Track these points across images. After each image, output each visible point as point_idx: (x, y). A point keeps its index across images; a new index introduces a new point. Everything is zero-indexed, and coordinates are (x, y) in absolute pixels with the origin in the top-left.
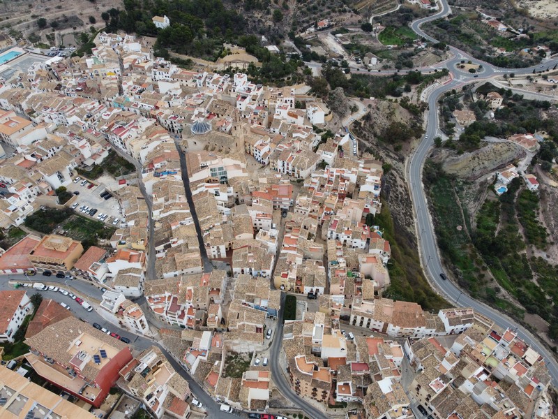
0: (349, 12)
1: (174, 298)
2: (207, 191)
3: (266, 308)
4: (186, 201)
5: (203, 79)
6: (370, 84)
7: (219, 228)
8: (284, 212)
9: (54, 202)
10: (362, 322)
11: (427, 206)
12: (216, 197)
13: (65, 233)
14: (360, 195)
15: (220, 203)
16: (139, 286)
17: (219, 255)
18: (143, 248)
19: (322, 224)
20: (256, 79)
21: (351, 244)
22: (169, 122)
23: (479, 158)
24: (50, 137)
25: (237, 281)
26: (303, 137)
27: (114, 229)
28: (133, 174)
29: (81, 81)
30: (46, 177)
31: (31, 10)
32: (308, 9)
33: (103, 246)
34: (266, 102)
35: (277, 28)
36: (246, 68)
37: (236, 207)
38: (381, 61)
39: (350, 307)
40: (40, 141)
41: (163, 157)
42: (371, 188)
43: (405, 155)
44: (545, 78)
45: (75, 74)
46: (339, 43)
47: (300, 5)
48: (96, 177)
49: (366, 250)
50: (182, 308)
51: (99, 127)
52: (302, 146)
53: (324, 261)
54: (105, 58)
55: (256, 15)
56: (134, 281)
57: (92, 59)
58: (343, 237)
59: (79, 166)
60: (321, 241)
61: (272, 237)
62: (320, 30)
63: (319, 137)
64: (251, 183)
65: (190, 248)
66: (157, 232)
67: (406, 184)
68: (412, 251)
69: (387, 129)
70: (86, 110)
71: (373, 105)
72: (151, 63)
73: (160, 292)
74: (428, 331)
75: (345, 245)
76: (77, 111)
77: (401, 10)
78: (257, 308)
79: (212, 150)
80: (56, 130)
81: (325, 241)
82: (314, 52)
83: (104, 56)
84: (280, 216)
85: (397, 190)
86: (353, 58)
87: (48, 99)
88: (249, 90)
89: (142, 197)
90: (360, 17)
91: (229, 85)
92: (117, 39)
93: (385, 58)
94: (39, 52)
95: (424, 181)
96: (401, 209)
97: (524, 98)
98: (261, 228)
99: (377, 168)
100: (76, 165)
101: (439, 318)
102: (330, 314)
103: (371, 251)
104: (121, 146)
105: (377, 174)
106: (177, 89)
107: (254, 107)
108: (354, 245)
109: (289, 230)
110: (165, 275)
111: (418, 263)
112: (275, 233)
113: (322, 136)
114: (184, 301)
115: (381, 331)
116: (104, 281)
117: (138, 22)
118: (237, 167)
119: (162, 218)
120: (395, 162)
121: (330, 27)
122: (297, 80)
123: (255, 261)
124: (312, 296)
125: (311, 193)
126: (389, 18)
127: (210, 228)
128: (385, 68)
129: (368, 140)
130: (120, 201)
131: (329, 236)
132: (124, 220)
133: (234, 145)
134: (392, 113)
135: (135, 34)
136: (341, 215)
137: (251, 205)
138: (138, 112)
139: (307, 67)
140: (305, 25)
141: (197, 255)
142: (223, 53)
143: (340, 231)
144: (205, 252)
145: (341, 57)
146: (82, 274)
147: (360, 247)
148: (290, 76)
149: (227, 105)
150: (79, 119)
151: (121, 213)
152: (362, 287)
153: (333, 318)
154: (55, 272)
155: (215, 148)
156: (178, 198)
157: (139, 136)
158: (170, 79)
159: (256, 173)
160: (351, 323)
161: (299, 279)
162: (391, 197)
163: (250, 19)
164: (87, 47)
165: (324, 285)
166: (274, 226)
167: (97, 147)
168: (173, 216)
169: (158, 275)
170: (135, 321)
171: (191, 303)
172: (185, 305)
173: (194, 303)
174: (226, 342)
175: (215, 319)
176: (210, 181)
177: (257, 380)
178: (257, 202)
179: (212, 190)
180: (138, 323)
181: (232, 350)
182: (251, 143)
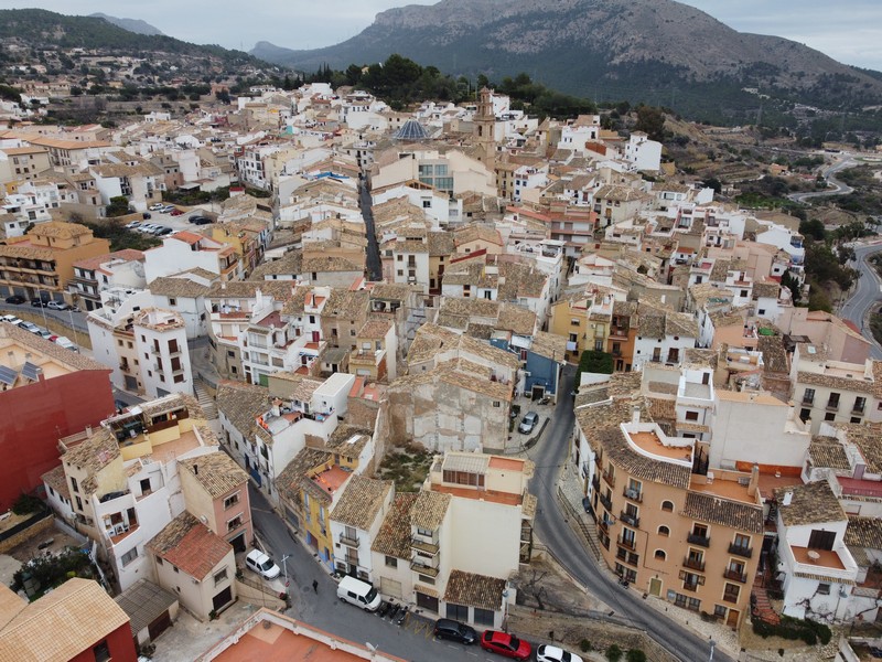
2: (405, 197)
4: (356, 205)
9: (99, 216)
29: (221, 116)
30: (98, 178)
34: (544, 136)
42: (784, 243)
48: (192, 204)
61: (548, 255)
73: (245, 293)
76: (198, 132)
77: (767, 180)
78: (500, 344)
88: (512, 118)
89: (268, 206)
100: (165, 189)
114: (300, 310)
119: (296, 223)
126: (748, 186)
141: (358, 261)
143: (721, 277)
161: (620, 322)
165: (695, 333)
170: (156, 342)
171: (317, 320)
172: (300, 323)
173: (325, 318)
174: (393, 399)
175: (373, 358)
176: (415, 186)
177: (482, 484)
178: (515, 218)
179: (416, 196)
180: (164, 348)
181: (409, 438)
182: (510, 169)
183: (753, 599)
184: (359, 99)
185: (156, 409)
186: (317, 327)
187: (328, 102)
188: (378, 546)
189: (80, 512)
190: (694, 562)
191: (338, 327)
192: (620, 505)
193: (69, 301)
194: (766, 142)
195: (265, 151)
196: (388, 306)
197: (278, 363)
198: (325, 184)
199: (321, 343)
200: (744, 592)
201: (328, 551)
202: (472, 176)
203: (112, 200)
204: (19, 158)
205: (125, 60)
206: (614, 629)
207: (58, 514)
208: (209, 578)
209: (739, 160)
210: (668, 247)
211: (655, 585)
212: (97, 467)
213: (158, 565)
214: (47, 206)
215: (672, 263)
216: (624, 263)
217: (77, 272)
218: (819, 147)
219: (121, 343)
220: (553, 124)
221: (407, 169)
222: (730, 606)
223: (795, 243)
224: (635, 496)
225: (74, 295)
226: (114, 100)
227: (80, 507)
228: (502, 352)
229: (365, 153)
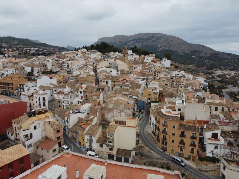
2: (105, 70)
30: (25, 67)
100: (42, 71)
114: (78, 90)
161: (161, 94)
170: (39, 98)
171: (82, 92)
172: (78, 93)
173: (84, 92)
174: (102, 109)
175: (97, 100)
176: (108, 67)
177: (125, 124)
178: (134, 74)
179: (108, 70)
180: (41, 99)
181: (106, 119)
182: (132, 65)
183: (198, 152)
184: (94, 52)
185: (39, 110)
186: (82, 94)
187: (86, 52)
188: (98, 142)
189: (16, 138)
190: (182, 142)
191: (88, 94)
192: (162, 128)
193: (16, 94)
194: (198, 69)
195: (69, 62)
196: (101, 90)
197: (72, 103)
198: (85, 67)
199: (83, 99)
200: (196, 150)
201: (84, 145)
202: (123, 66)
203: (28, 72)
204: (5, 64)
205: (33, 48)
206: (162, 161)
207: (10, 140)
208: (51, 151)
209: (192, 72)
210: (173, 81)
211: (172, 151)
212: (23, 122)
213: (37, 149)
214: (11, 74)
215: (174, 85)
216: (162, 83)
217: (19, 86)
218: (212, 70)
219: (30, 99)
220: (143, 56)
221: (106, 63)
222: (192, 155)
223: (205, 81)
224: (165, 125)
225: (17, 92)
226: (30, 56)
227: (16, 136)
228: (131, 98)
229: (95, 63)
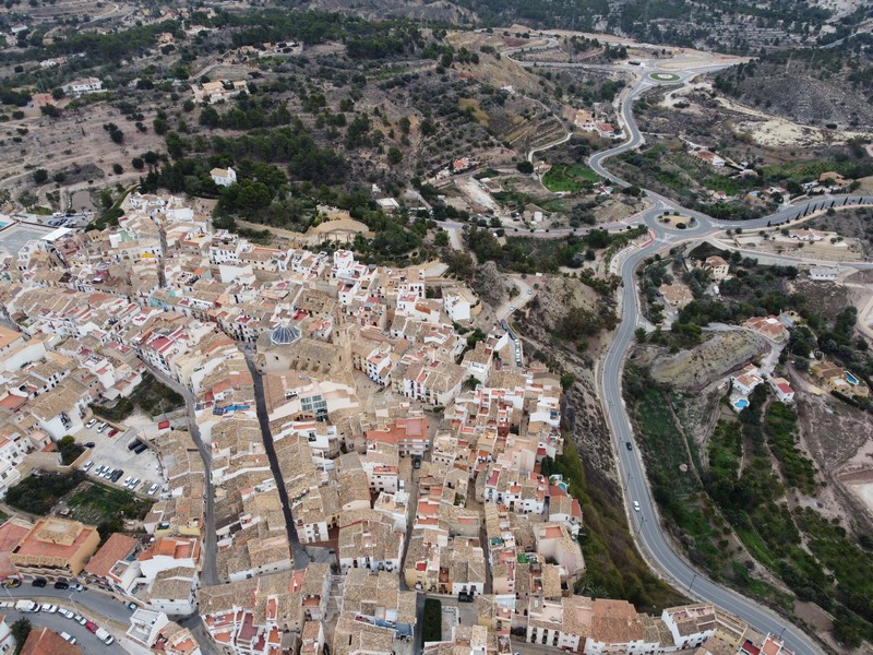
0: (499, 145)
1: (247, 614)
2: (296, 434)
3: (394, 623)
4: (264, 452)
5: (287, 259)
6: (535, 251)
7: (316, 494)
8: (416, 460)
9: (54, 462)
10: (545, 638)
11: (633, 435)
12: (311, 443)
13: (70, 512)
14: (531, 428)
15: (317, 451)
16: (191, 597)
17: (318, 538)
18: (197, 532)
19: (475, 477)
20: (367, 257)
21: (521, 507)
22: (236, 327)
23: (702, 358)
24: (49, 357)
25: (347, 581)
26: (440, 342)
27: (150, 503)
28: (180, 411)
29: (100, 268)
30: (43, 423)
31: (24, 157)
32: (439, 144)
33: (133, 531)
34: (383, 291)
35: (394, 172)
36: (351, 241)
37: (342, 457)
38: (548, 216)
39: (526, 613)
40: (35, 365)
41: (227, 382)
42: (546, 417)
43: (593, 357)
44: (785, 233)
45: (91, 257)
46: (487, 191)
47: (426, 139)
48: (121, 418)
49: (544, 517)
50: (260, 632)
51: (128, 337)
52: (439, 355)
53: (482, 539)
54: (138, 231)
55: (363, 155)
56: (181, 590)
57: (119, 235)
58: (508, 497)
59: (96, 401)
60: (475, 504)
61: (400, 505)
62: (457, 173)
63: (464, 341)
64: (363, 418)
65: (271, 529)
66: (220, 505)
67: (598, 401)
68: (614, 510)
69: (565, 319)
70: (108, 312)
71: (542, 284)
72: (209, 237)
73: (225, 606)
74: (648, 647)
75: (512, 509)
76: (94, 315)
77: (573, 141)
78: (380, 624)
79: (303, 368)
80: (60, 344)
81: (482, 503)
82: (450, 207)
83: (137, 229)
84: (411, 466)
85: (586, 414)
86: (509, 212)
87: (49, 297)
88: (357, 274)
89: (195, 447)
90: (514, 153)
91: (326, 267)
92: (157, 203)
93: (554, 211)
94: (35, 221)
95: (624, 396)
96: (593, 444)
97: (759, 263)
98: (382, 489)
99: (553, 384)
100: (91, 400)
101: (663, 623)
102: (495, 626)
103: (553, 517)
104: (161, 367)
105: (552, 393)
106: (247, 276)
107: (364, 299)
108: (526, 508)
109: (425, 492)
110: (232, 576)
111: (626, 527)
112: (403, 496)
113: (468, 339)
114: (263, 620)
115: (575, 649)
116: (133, 591)
117: (189, 177)
118: (342, 393)
119: (226, 482)
120: (579, 368)
121: (471, 168)
122: (428, 256)
123: (375, 545)
124: (466, 597)
125: (457, 429)
126: (556, 153)
127: (303, 495)
128: (555, 226)
129: (536, 338)
130: (159, 455)
131: (487, 496)
132: (166, 487)
133: (336, 359)
134: (570, 296)
135: (184, 194)
136: (503, 462)
137: (365, 453)
138: (189, 312)
139: (441, 229)
140: (435, 167)
141: (283, 541)
142: (317, 219)
143: (503, 488)
144: (296, 534)
145: (491, 212)
146: (98, 581)
147: (535, 511)
148: (417, 250)
149: (325, 297)
150: (97, 328)
151: (162, 475)
152: (542, 578)
153: (499, 634)
154: (52, 579)
155: (307, 365)
156: (251, 448)
157: (190, 350)
158: (238, 261)
159: (370, 399)
160: (529, 640)
161: (444, 571)
162: (578, 425)
163: (354, 161)
164: (110, 214)
165: (483, 578)
166: (402, 484)
167: (124, 370)
168: (244, 477)
169: (221, 577)
175: (313, 650)
176: (301, 417)
178: (374, 448)
179: (304, 432)
186: (275, 624)
194: (579, 57)
203: (62, 441)
210: (473, 450)
223: (554, 416)
